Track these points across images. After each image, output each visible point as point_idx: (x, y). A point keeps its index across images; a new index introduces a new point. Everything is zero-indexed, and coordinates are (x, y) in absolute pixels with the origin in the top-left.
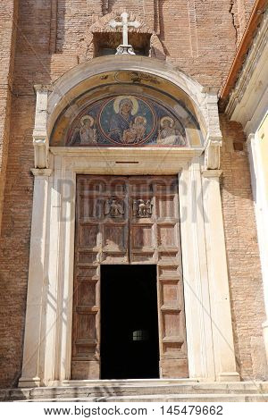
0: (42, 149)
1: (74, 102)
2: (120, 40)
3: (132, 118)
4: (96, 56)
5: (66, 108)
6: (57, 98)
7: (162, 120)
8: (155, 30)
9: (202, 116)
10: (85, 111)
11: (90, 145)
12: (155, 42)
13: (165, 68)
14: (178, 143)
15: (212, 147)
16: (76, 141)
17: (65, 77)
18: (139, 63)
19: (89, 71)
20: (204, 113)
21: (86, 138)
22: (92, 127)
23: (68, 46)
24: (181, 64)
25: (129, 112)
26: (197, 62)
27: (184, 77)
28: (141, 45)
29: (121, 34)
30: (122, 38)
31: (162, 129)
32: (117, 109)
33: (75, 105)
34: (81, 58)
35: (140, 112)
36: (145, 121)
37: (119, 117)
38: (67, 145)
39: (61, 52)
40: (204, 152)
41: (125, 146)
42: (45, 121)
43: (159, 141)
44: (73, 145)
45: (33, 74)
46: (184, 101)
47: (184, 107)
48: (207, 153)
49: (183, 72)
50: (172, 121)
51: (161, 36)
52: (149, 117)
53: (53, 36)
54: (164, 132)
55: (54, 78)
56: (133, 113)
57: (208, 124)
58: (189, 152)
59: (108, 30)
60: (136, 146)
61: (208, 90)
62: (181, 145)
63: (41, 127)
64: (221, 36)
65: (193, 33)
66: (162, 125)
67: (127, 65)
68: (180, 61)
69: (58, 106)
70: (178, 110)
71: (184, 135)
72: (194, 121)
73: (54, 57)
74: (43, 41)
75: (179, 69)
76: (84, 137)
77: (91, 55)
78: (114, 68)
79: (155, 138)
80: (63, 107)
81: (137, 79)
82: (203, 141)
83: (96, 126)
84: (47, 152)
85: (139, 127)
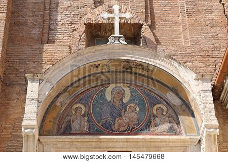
0: (31, 139)
1: (65, 90)
2: (112, 30)
3: (124, 106)
4: (88, 46)
5: (58, 96)
6: (49, 86)
7: (155, 108)
8: (146, 20)
9: (196, 104)
10: (76, 99)
11: (81, 134)
12: (146, 32)
13: (156, 57)
14: (172, 131)
15: (209, 136)
16: (66, 130)
17: (57, 66)
18: (131, 52)
19: (81, 60)
20: (199, 100)
21: (77, 127)
22: (84, 116)
23: (60, 37)
24: (173, 53)
25: (121, 100)
26: (188, 51)
27: (176, 64)
28: (133, 35)
29: (113, 24)
30: (113, 28)
31: (154, 116)
32: (109, 98)
33: (67, 94)
34: (74, 48)
35: (132, 100)
36: (137, 109)
37: (111, 105)
38: (57, 134)
39: (54, 42)
40: (200, 141)
41: (117, 135)
42: (36, 110)
43: (152, 129)
44: (64, 134)
45: (25, 63)
46: (177, 89)
47: (177, 94)
48: (204, 142)
49: (175, 60)
50: (165, 108)
51: (152, 27)
52: (141, 104)
53: (46, 27)
54: (158, 120)
55: (46, 67)
56: (125, 100)
57: (202, 111)
58: (184, 141)
59: (100, 21)
60: (129, 134)
61: (201, 77)
62: (176, 134)
63: (31, 116)
64: (212, 25)
65: (184, 22)
66: (155, 112)
67: (119, 54)
68: (171, 49)
69: (49, 95)
70: (172, 98)
71: (178, 123)
72: (188, 109)
73: (46, 47)
74: (36, 32)
75: (170, 57)
76: (75, 126)
77: (83, 45)
78: (106, 57)
79: (148, 126)
80: (54, 95)
81: (129, 67)
82: (198, 129)
83: (88, 114)
84: (36, 141)
85: (132, 115)
